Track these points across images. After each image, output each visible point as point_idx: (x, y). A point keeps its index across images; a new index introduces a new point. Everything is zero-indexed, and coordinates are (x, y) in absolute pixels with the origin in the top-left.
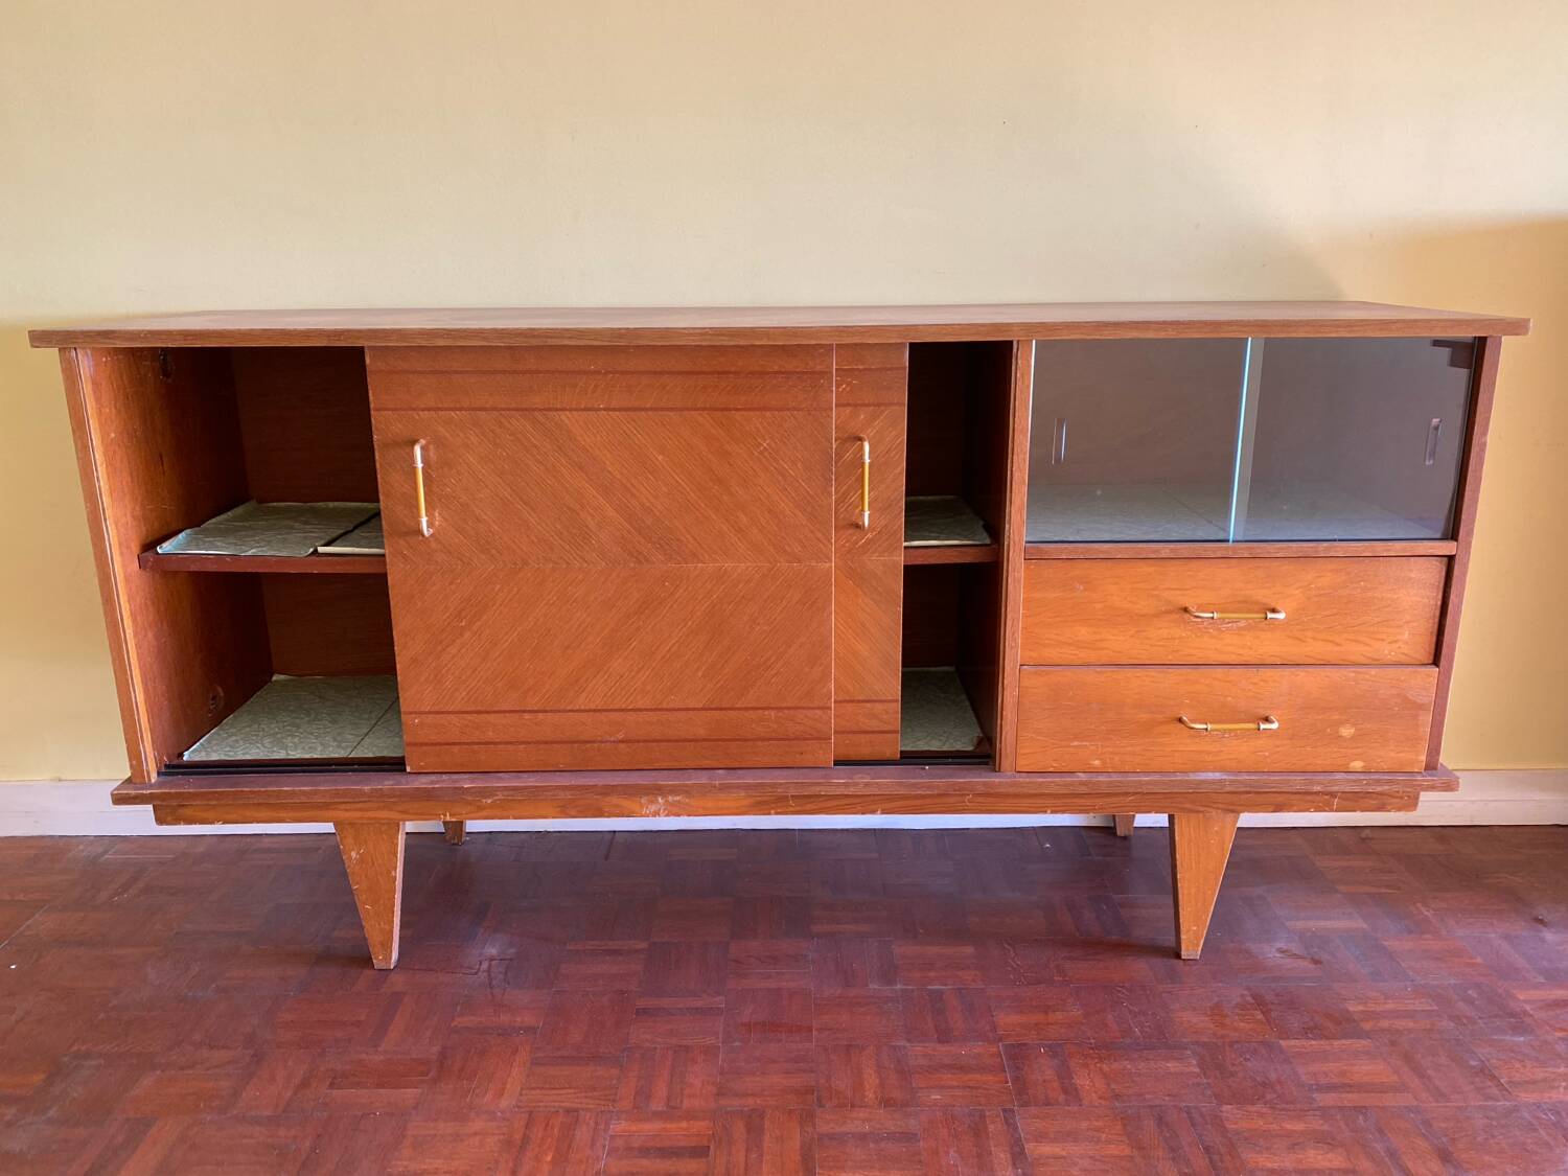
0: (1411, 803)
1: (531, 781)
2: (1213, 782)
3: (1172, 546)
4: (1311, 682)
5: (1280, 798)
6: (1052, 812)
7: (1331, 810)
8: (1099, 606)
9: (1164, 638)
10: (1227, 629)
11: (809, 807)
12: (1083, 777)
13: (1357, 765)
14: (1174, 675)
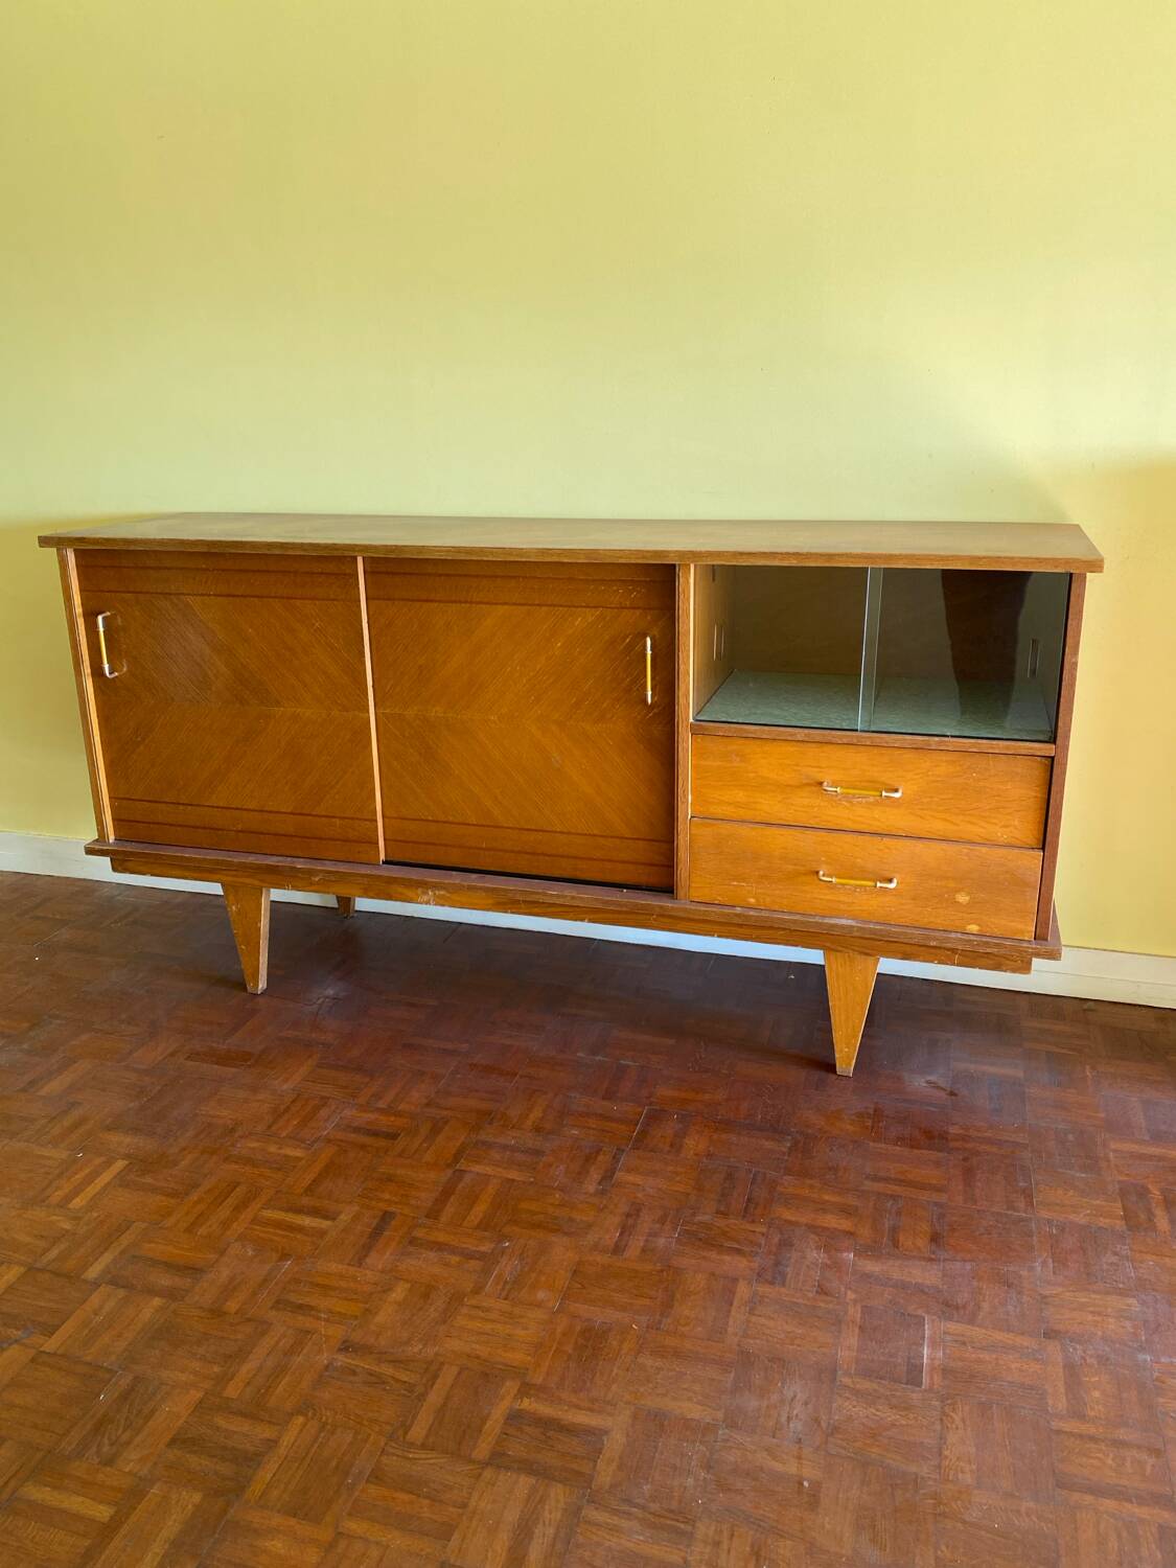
0: (1025, 968)
1: (342, 868)
2: (843, 927)
3: (806, 731)
4: (931, 853)
5: (908, 949)
6: (719, 936)
7: (953, 964)
8: (752, 775)
9: (802, 805)
10: (860, 803)
11: (536, 910)
12: (738, 910)
13: (974, 928)
14: (810, 835)
